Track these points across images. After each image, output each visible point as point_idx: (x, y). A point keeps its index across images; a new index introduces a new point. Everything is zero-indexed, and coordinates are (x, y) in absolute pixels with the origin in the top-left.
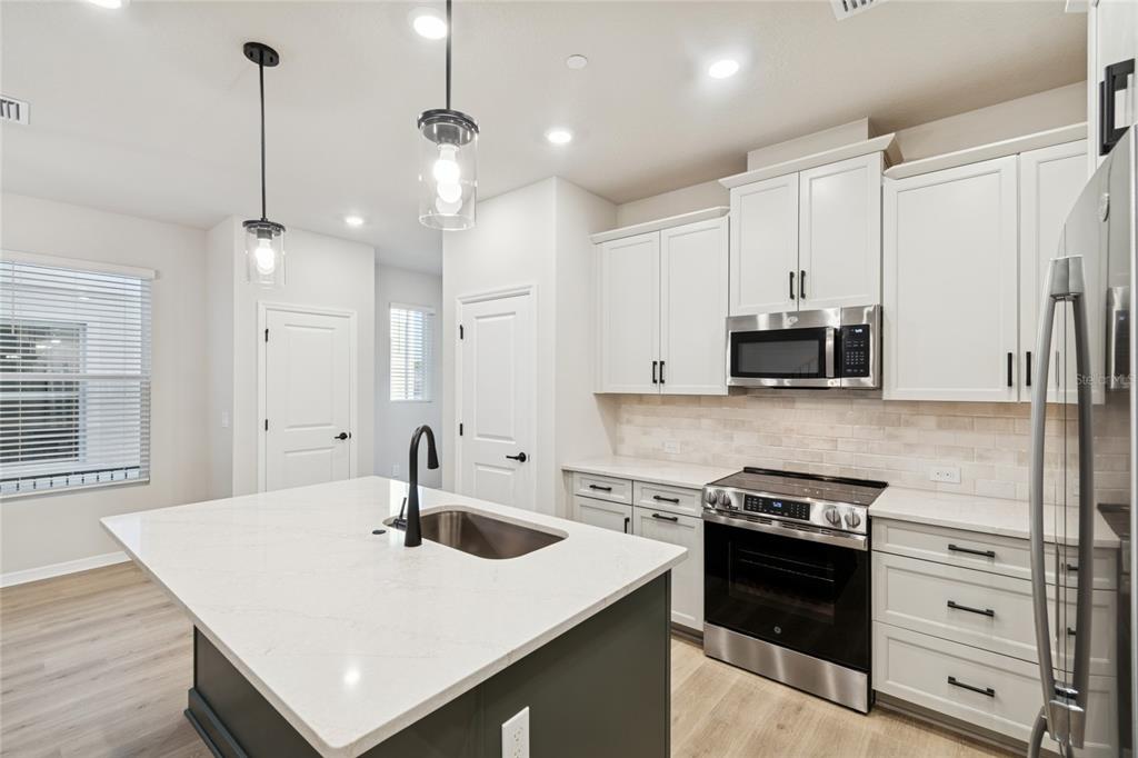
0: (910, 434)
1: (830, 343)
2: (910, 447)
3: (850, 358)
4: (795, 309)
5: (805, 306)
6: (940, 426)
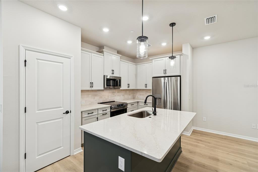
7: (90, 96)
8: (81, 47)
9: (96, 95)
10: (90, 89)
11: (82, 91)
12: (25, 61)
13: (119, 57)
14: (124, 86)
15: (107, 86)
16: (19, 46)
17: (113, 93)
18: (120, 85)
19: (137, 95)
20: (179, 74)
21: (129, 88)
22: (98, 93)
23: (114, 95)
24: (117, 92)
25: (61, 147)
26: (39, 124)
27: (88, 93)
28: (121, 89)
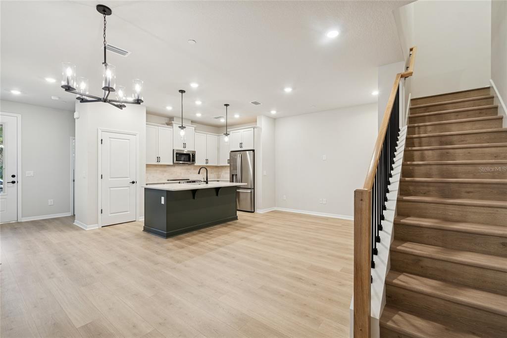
1: (191, 156)
7: (158, 171)
8: (147, 121)
9: (165, 171)
10: (157, 163)
11: (148, 166)
12: (102, 140)
13: (194, 128)
14: (199, 161)
15: (177, 160)
16: (97, 129)
17: (187, 169)
18: (194, 160)
19: (222, 174)
20: (252, 149)
21: (208, 165)
22: (167, 169)
23: (189, 172)
24: (193, 169)
25: (127, 211)
26: (111, 189)
27: (155, 168)
28: (195, 164)
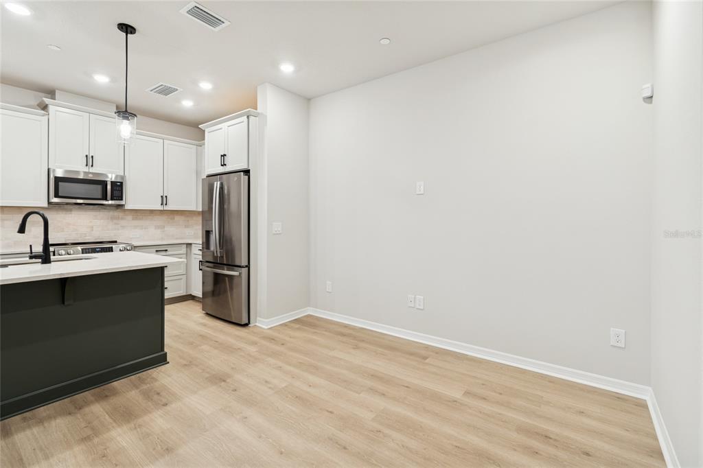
0: (123, 223)
1: (109, 187)
2: (123, 227)
3: (116, 193)
4: (87, 171)
5: (92, 170)
6: (133, 219)
